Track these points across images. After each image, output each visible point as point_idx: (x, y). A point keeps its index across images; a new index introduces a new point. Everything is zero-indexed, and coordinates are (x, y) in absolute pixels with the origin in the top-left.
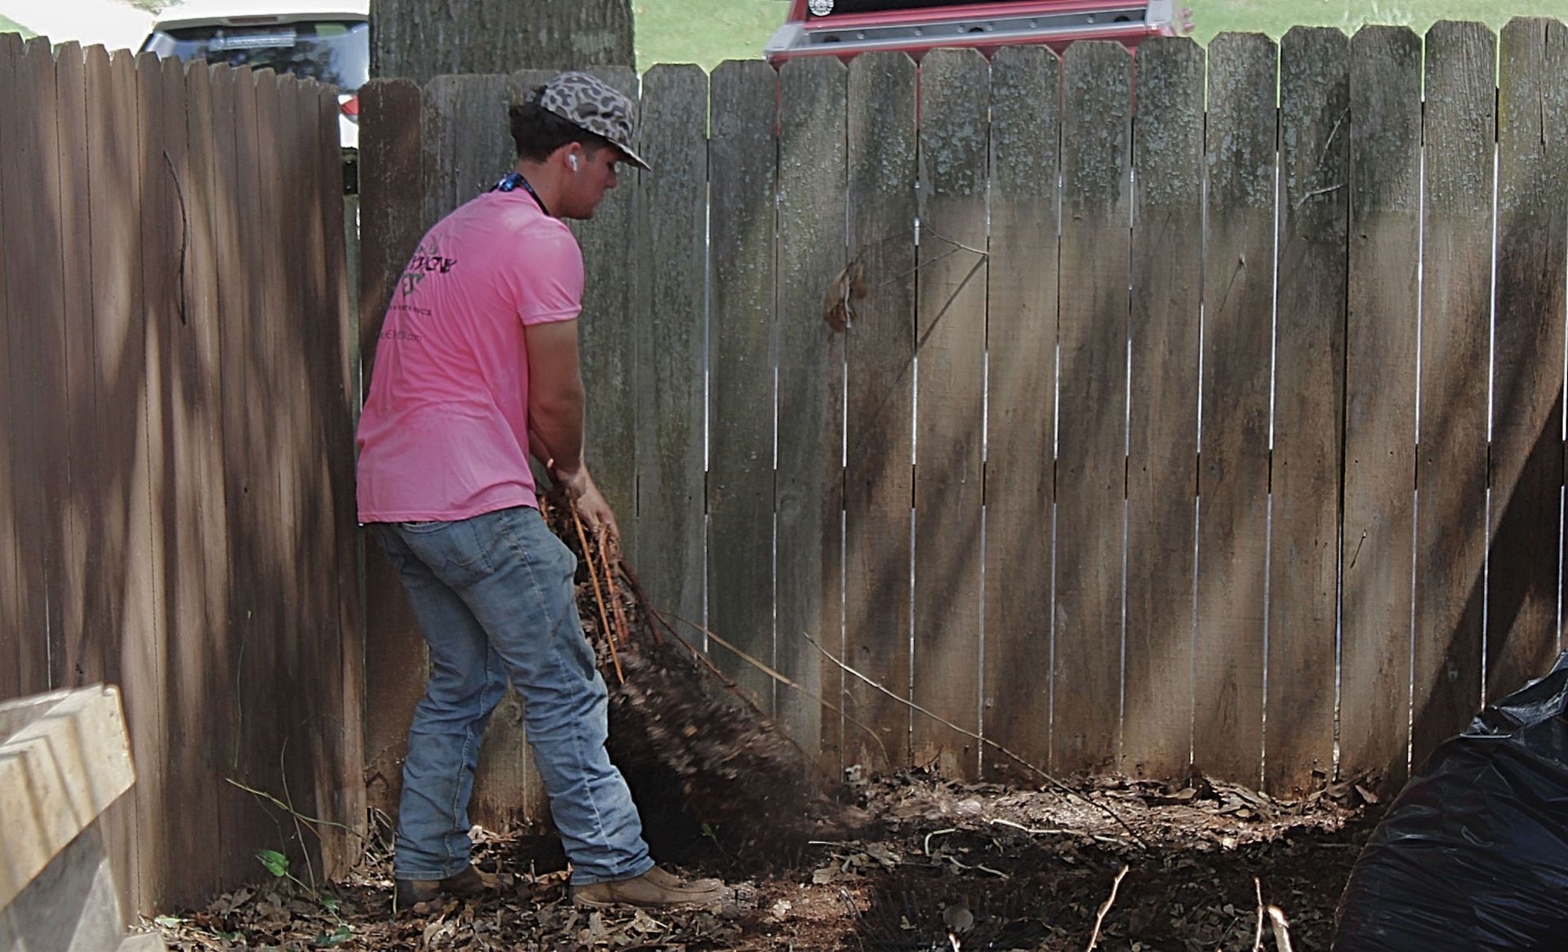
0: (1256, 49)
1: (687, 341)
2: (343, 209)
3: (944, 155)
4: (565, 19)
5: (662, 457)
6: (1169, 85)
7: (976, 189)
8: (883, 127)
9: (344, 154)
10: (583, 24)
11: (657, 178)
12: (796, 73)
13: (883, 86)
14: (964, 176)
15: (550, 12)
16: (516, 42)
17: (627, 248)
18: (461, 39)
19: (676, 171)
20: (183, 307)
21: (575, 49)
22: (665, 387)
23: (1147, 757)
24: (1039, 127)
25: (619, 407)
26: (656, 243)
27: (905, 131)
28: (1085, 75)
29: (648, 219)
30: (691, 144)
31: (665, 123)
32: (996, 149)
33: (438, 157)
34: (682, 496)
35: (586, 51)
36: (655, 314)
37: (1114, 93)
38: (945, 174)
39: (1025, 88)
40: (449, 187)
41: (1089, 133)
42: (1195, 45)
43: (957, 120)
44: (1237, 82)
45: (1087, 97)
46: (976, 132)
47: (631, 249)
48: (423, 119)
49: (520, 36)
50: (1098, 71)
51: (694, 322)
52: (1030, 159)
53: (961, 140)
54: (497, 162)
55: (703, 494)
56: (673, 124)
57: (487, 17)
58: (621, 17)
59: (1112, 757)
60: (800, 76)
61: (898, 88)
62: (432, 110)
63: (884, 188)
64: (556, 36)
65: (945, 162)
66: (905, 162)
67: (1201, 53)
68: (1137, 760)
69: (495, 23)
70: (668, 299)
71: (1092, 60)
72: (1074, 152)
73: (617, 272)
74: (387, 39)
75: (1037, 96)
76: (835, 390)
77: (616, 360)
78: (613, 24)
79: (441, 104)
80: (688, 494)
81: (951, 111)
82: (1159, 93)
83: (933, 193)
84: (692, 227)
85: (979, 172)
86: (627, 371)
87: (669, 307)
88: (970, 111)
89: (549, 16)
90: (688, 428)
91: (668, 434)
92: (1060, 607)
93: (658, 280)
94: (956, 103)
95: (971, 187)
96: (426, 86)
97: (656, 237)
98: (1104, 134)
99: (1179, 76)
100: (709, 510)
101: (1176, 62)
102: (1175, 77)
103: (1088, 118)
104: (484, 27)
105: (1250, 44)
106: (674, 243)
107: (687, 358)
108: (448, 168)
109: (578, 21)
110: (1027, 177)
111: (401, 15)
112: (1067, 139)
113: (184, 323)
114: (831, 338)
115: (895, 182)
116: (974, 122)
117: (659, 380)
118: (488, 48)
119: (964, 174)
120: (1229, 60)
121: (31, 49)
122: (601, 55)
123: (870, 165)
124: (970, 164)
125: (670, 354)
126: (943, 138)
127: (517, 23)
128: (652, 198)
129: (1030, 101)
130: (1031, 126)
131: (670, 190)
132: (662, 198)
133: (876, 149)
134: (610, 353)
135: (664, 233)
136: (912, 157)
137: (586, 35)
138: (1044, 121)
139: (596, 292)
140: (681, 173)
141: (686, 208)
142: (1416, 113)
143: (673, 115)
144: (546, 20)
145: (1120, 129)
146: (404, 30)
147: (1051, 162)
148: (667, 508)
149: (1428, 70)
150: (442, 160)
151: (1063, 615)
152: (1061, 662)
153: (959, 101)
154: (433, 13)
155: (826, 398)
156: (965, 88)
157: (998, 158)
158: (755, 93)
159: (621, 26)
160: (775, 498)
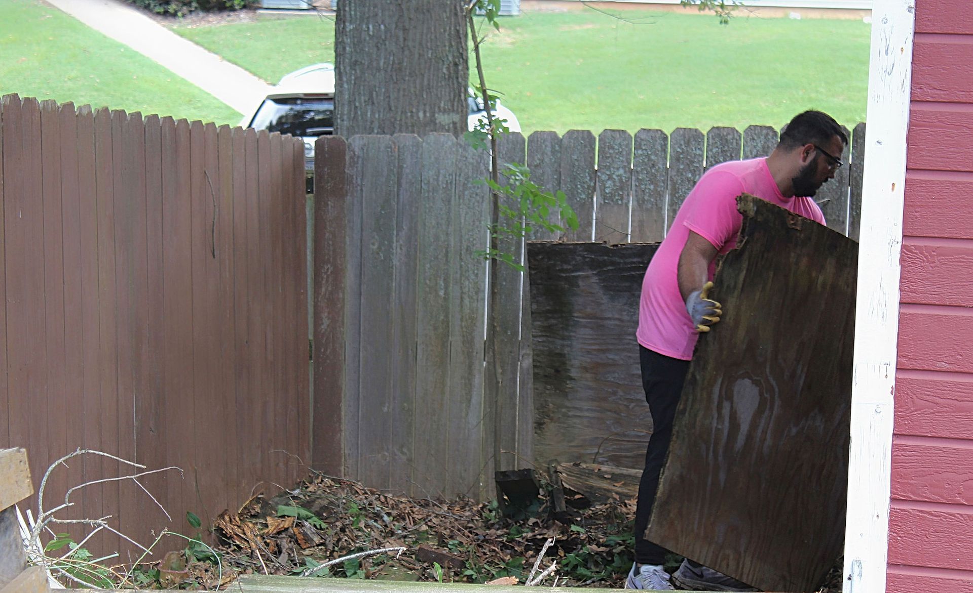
0: (767, 134)
1: (477, 274)
2: (305, 201)
3: (609, 184)
4: (433, 106)
5: (463, 332)
6: (723, 151)
7: (625, 201)
8: (579, 168)
9: (307, 173)
10: (442, 109)
11: (464, 190)
12: (536, 139)
13: (579, 147)
14: (619, 195)
15: (425, 102)
16: (407, 118)
17: (448, 225)
18: (379, 115)
19: (474, 187)
20: (214, 250)
21: (437, 122)
22: (465, 296)
24: (657, 171)
25: (442, 306)
26: (463, 224)
27: (590, 171)
28: (681, 145)
29: (459, 211)
30: (481, 174)
31: (469, 163)
32: (635, 181)
33: (355, 177)
34: (473, 352)
35: (443, 123)
36: (461, 259)
37: (695, 155)
38: (609, 193)
39: (650, 151)
40: (359, 192)
41: (682, 174)
42: (737, 131)
43: (616, 166)
44: (758, 151)
45: (681, 156)
46: (625, 172)
47: (450, 227)
48: (347, 158)
49: (409, 114)
50: (688, 143)
51: (481, 264)
52: (652, 187)
53: (618, 176)
54: (384, 180)
55: (483, 351)
56: (472, 164)
57: (392, 104)
58: (462, 106)
60: (538, 141)
61: (587, 149)
62: (352, 153)
63: (578, 199)
64: (428, 115)
65: (609, 187)
66: (589, 187)
67: (740, 136)
69: (396, 107)
70: (468, 252)
71: (685, 137)
72: (674, 184)
73: (443, 238)
74: (342, 114)
75: (656, 155)
77: (442, 283)
78: (457, 110)
79: (357, 150)
80: (475, 351)
81: (613, 161)
82: (718, 155)
83: (602, 202)
84: (481, 216)
85: (626, 193)
86: (446, 288)
87: (468, 256)
88: (622, 161)
89: (425, 105)
90: (477, 317)
91: (466, 320)
93: (464, 242)
94: (615, 157)
95: (622, 200)
96: (349, 140)
97: (463, 221)
98: (690, 175)
99: (728, 147)
100: (486, 360)
101: (727, 140)
102: (726, 148)
103: (682, 167)
104: (390, 109)
105: (764, 132)
106: (472, 224)
107: (477, 282)
108: (359, 182)
109: (439, 107)
110: (650, 195)
111: (350, 102)
112: (671, 177)
113: (214, 257)
115: (583, 196)
116: (624, 167)
117: (462, 293)
118: (393, 120)
119: (619, 194)
120: (754, 139)
121: (131, 118)
122: (451, 125)
123: (572, 188)
124: (622, 189)
125: (469, 280)
126: (608, 175)
127: (407, 108)
128: (461, 201)
129: (653, 157)
130: (653, 171)
131: (471, 197)
132: (467, 201)
133: (575, 179)
134: (438, 279)
135: (467, 219)
136: (592, 184)
137: (444, 115)
138: (659, 168)
139: (432, 247)
140: (476, 188)
141: (478, 206)
142: (846, 169)
143: (473, 159)
144: (423, 106)
145: (697, 173)
146: (351, 111)
147: (662, 189)
148: (465, 358)
149: (853, 147)
150: (356, 178)
153: (617, 156)
154: (365, 101)
156: (621, 150)
157: (636, 186)
158: (514, 149)
159: (462, 111)
160: (519, 354)
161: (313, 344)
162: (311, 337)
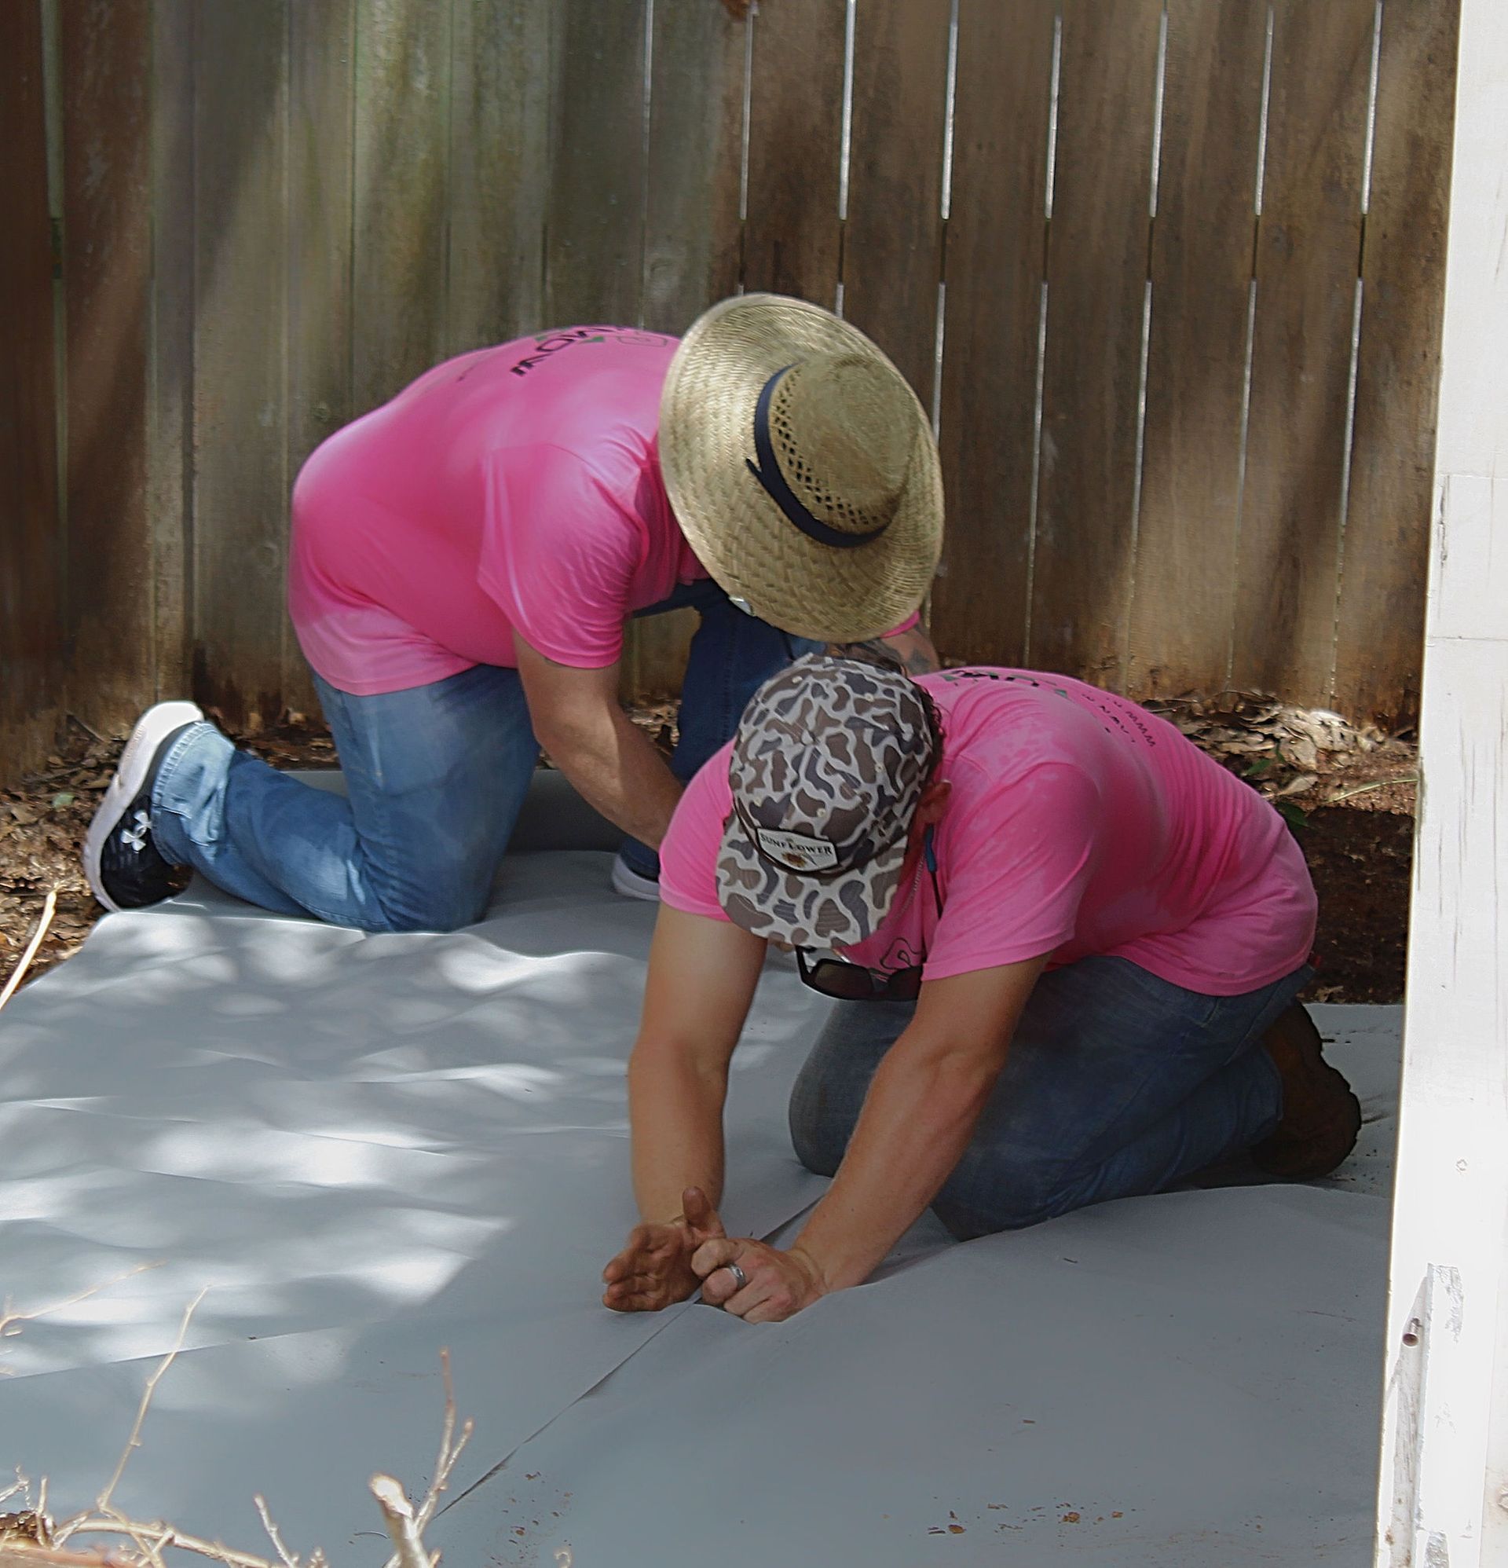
1: (521, 28)
5: (483, 197)
22: (490, 94)
23: (1165, 660)
25: (423, 122)
34: (510, 255)
55: (539, 253)
59: (1114, 658)
68: (1151, 663)
76: (731, 106)
77: (420, 53)
80: (517, 253)
86: (434, 69)
90: (521, 155)
91: (492, 163)
92: (1048, 437)
100: (549, 277)
107: (522, 53)
114: (727, 29)
117: (480, 84)
125: (497, 46)
134: (412, 42)
148: (489, 272)
151: (1051, 448)
152: (1046, 517)
155: (717, 118)
160: (642, 262)
161: (62, 230)
162: (55, 210)
